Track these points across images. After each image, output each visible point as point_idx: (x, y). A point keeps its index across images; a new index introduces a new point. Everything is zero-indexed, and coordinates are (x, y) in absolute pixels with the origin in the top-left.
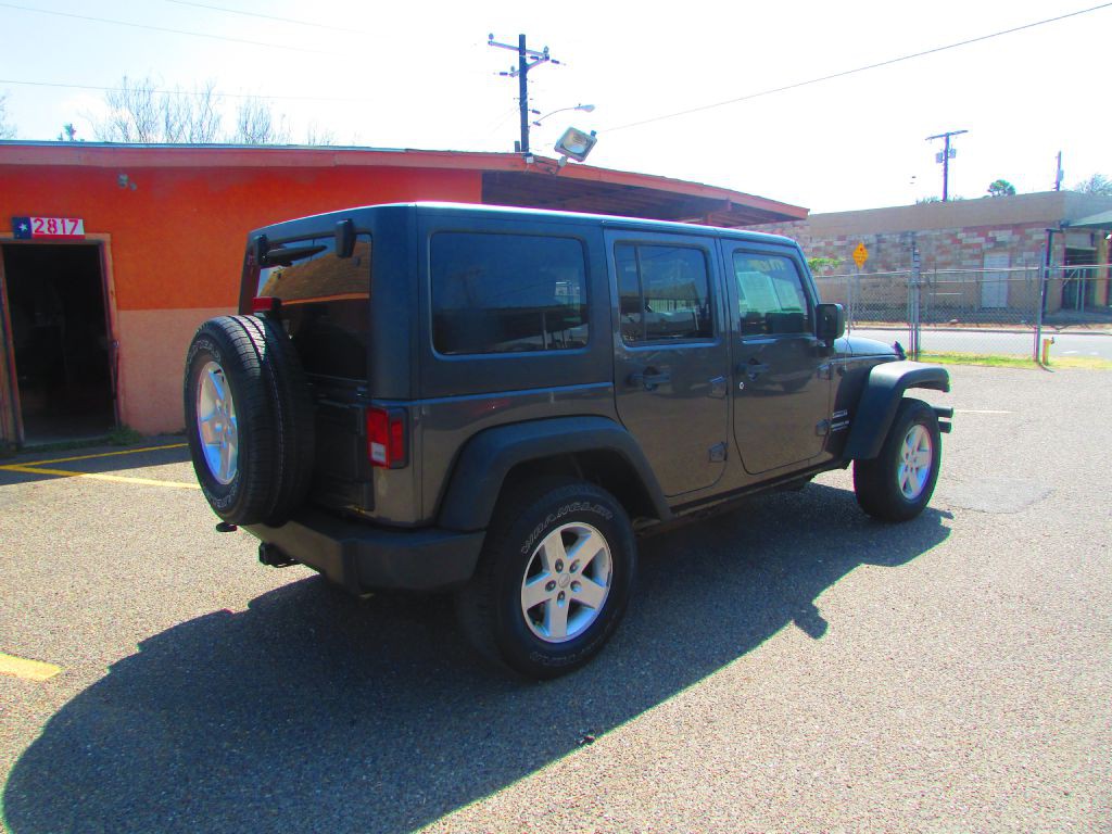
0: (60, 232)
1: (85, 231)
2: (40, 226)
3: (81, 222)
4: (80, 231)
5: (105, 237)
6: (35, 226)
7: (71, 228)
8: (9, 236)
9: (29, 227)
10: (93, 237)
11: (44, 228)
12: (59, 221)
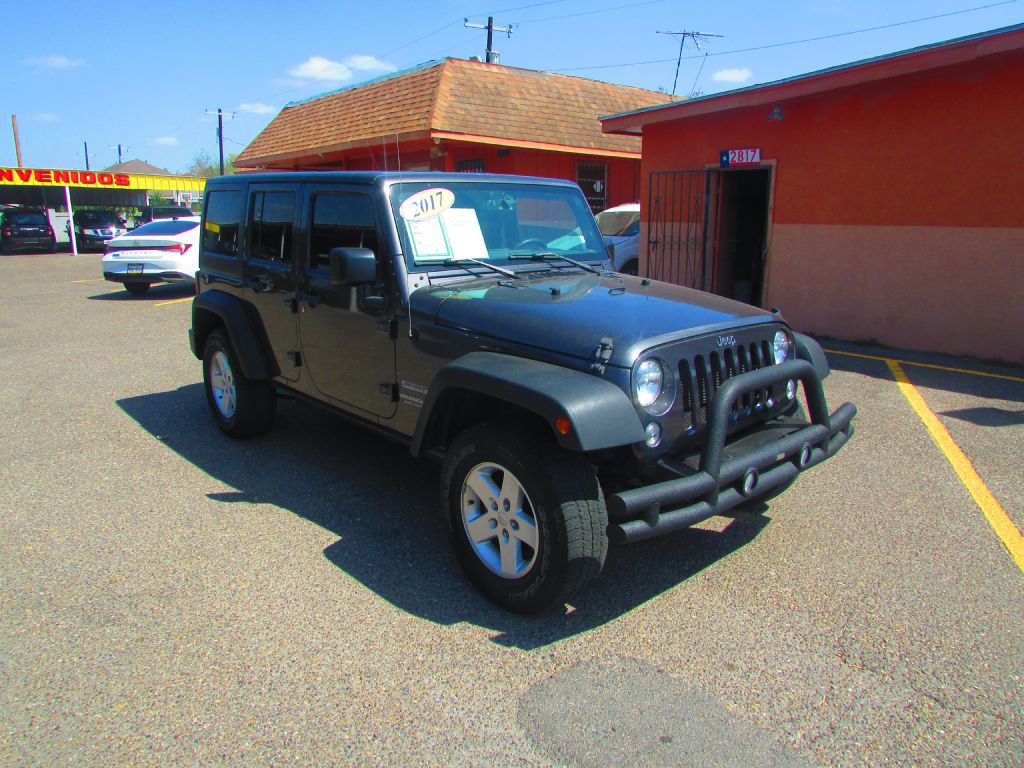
0: (745, 161)
1: (761, 158)
2: (733, 157)
3: (758, 151)
4: (757, 159)
5: (773, 162)
6: (731, 156)
7: (752, 157)
8: (716, 165)
9: (728, 157)
10: (766, 162)
11: (736, 159)
12: (744, 151)
